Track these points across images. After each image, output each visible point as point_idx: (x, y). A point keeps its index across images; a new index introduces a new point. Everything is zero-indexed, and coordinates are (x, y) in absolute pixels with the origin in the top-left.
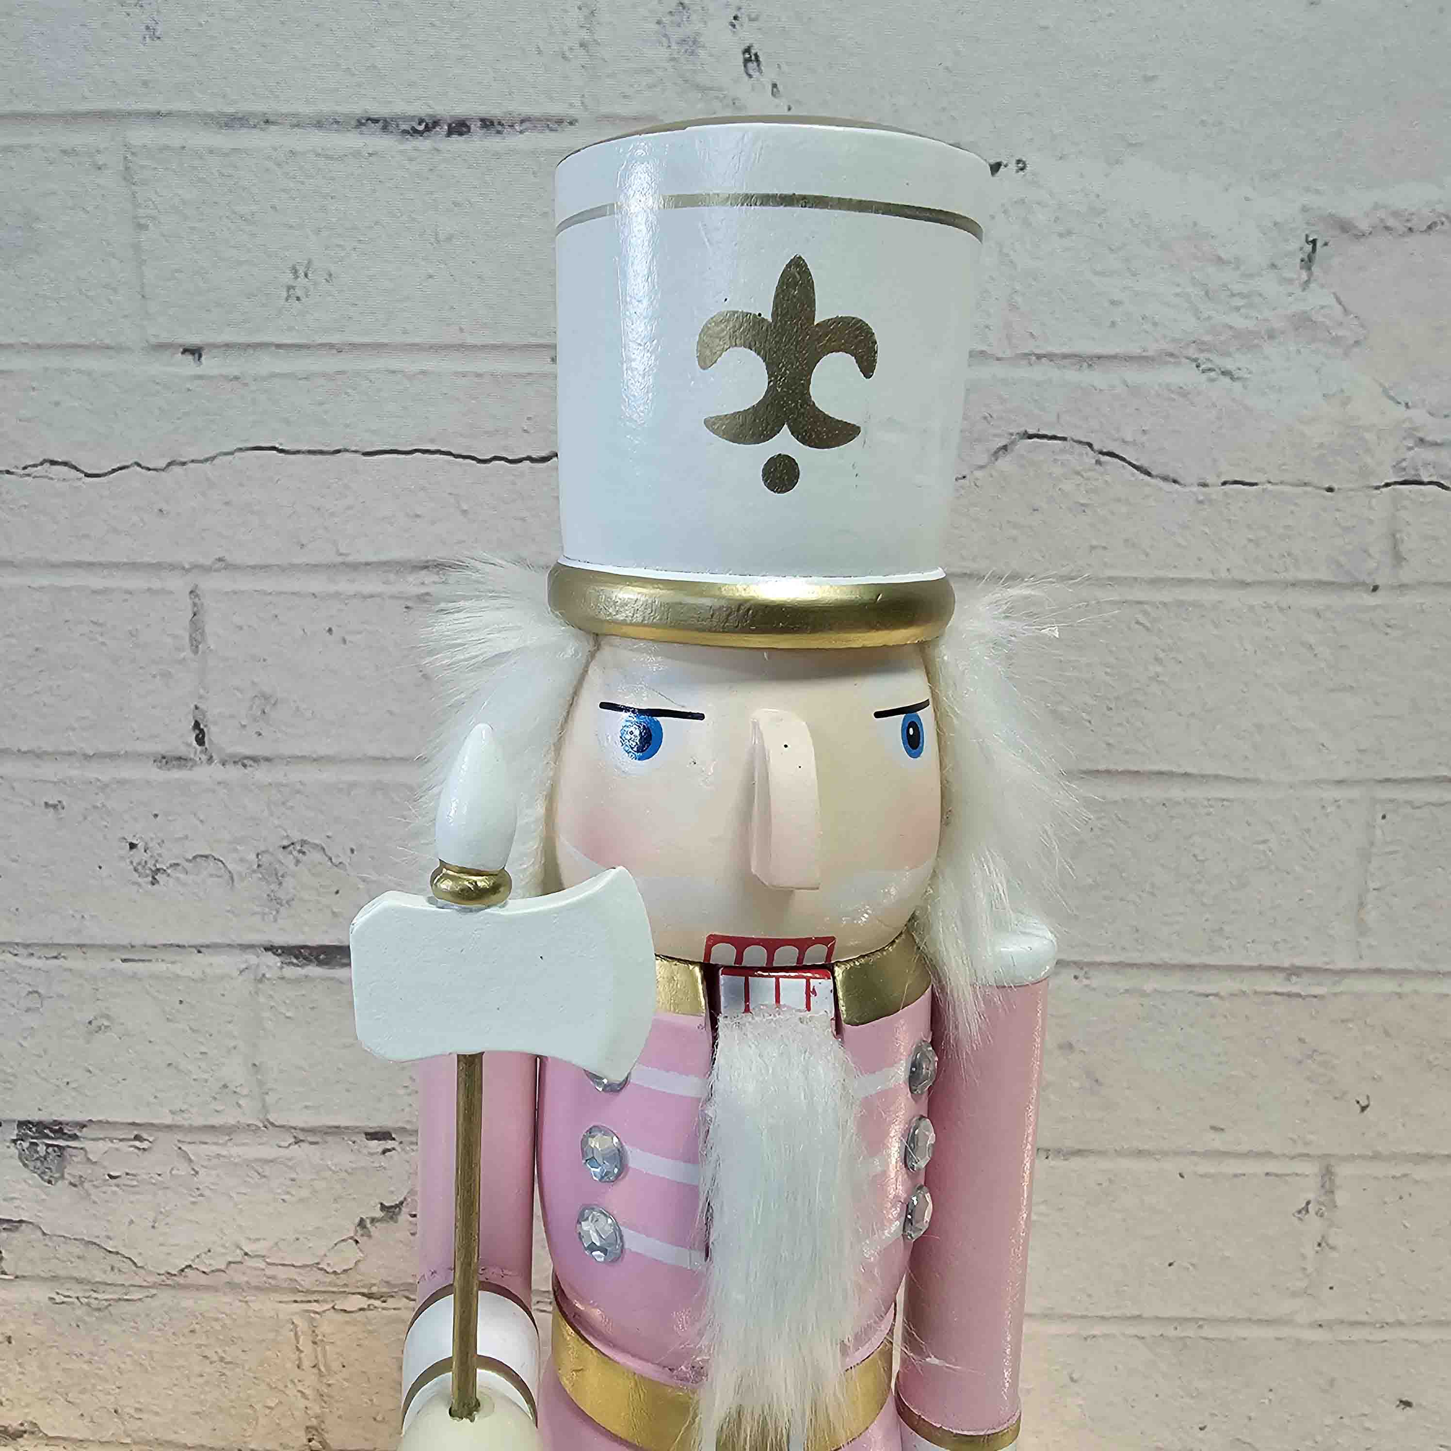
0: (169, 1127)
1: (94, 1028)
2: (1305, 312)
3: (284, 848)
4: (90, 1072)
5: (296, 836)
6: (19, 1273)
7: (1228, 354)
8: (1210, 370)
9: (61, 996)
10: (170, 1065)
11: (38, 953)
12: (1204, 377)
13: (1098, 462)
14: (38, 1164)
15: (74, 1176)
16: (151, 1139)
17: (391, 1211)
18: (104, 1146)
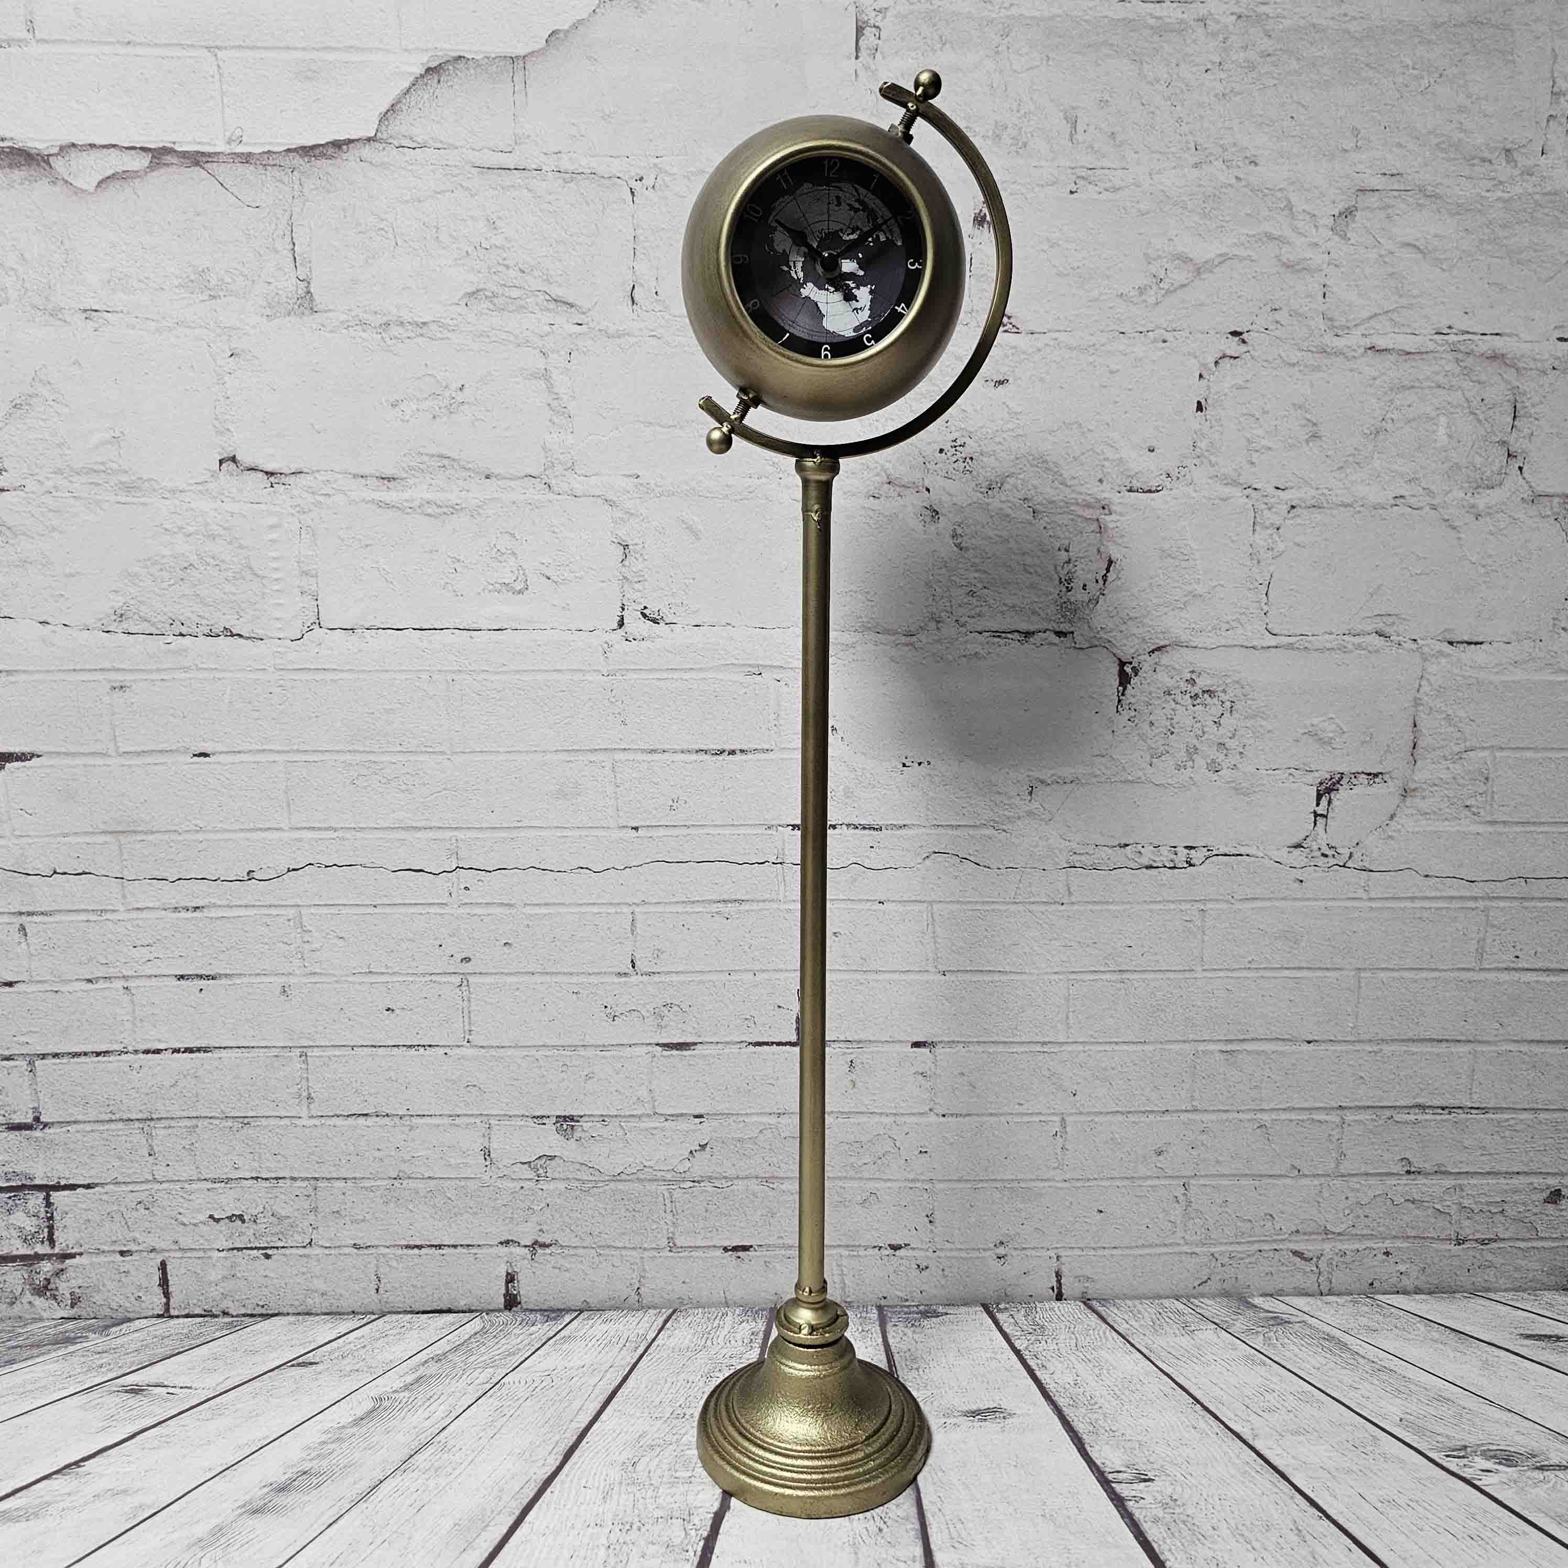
0: (616, 1116)
1: (588, 1078)
3: (664, 1006)
4: (585, 1095)
5: (668, 1001)
9: (575, 1066)
11: (567, 1049)
14: (563, 1132)
15: (577, 1136)
16: (608, 1121)
17: (703, 1147)
18: (590, 1124)
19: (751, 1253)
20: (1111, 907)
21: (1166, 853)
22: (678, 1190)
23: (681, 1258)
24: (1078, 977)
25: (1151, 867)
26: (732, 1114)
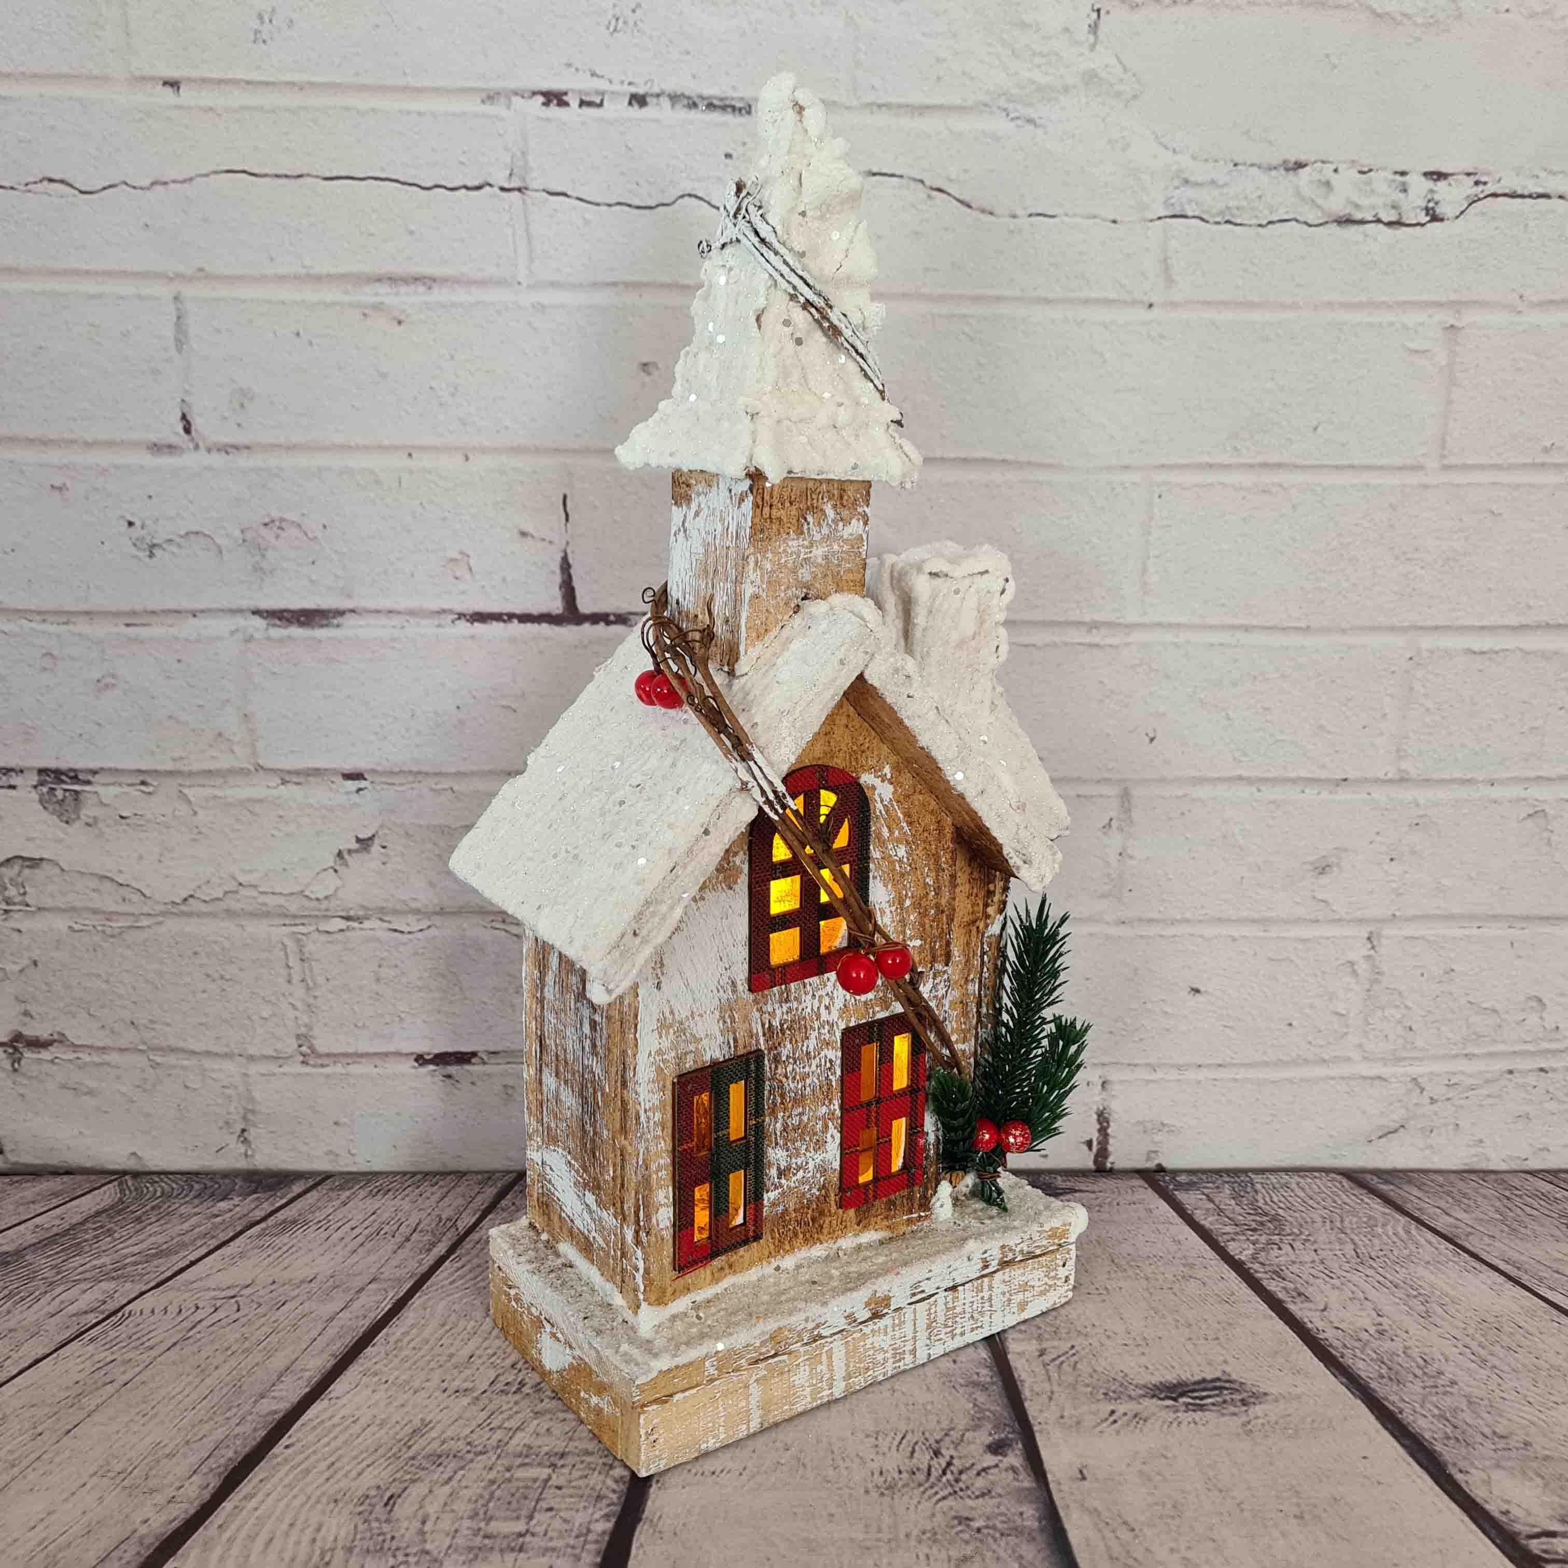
0: (170, 773)
1: (103, 686)
2: (1093, 70)
3: (266, 525)
4: (99, 724)
5: (275, 514)
6: (40, 906)
7: (1031, 105)
8: (1018, 118)
9: (72, 658)
10: (170, 717)
11: (50, 619)
12: (1013, 124)
13: (929, 196)
14: (57, 807)
15: (89, 817)
16: (155, 783)
17: (365, 843)
18: (114, 790)
19: (475, 1068)
20: (1256, 316)
21: (1382, 188)
22: (315, 935)
23: (328, 1076)
24: (1175, 477)
25: (1347, 221)
26: (427, 774)
